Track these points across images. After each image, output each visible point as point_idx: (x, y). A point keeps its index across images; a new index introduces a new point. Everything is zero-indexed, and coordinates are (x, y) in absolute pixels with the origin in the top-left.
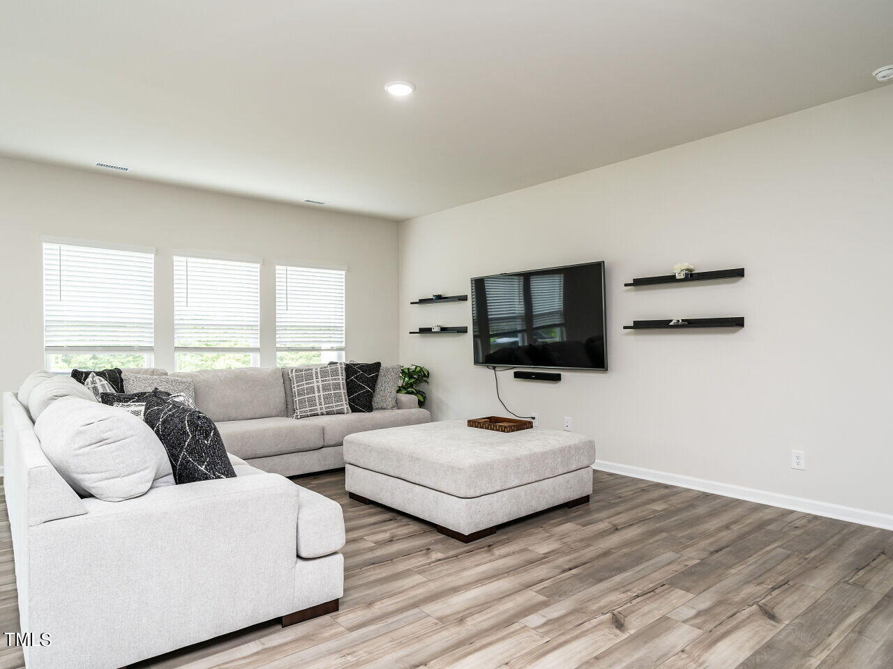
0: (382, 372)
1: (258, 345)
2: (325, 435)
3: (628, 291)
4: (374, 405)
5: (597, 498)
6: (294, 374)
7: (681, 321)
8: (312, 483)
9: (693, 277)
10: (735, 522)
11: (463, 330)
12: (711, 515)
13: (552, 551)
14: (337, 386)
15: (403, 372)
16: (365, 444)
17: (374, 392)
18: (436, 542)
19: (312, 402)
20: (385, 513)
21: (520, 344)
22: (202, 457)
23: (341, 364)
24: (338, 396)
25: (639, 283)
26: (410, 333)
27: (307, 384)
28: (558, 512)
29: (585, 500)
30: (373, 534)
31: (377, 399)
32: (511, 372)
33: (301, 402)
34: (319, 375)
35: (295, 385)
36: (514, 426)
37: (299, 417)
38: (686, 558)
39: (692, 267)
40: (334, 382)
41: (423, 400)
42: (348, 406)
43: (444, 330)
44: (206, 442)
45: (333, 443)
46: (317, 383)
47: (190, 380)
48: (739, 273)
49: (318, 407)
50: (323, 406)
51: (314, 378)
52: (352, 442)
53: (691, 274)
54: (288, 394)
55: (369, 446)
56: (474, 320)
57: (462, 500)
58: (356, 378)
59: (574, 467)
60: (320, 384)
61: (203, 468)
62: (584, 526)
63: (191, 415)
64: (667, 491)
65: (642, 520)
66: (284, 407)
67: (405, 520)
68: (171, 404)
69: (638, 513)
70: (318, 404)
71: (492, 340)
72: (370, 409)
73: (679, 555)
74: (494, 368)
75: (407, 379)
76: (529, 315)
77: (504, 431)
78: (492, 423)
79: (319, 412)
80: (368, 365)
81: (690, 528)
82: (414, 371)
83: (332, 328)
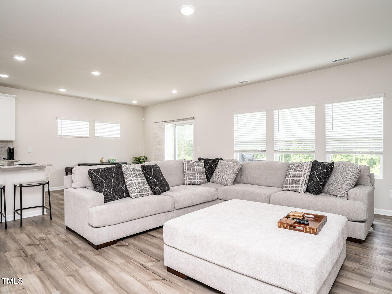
40: (299, 172)
46: (292, 172)
50: (290, 186)
58: (316, 172)
70: (288, 184)
79: (289, 189)
83: (372, 139)
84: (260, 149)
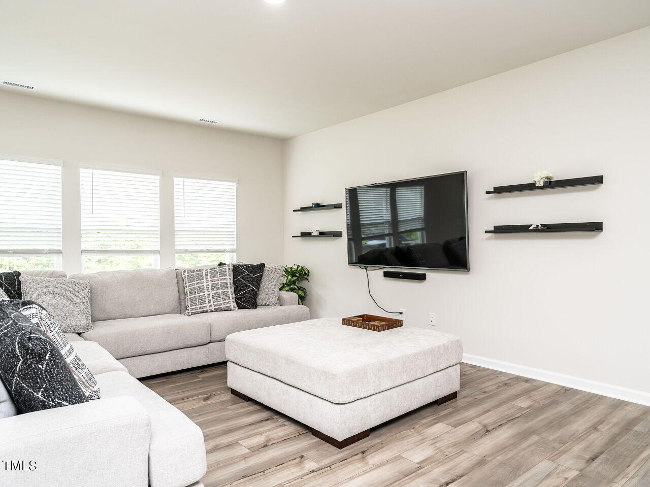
0: (266, 272)
1: (158, 248)
2: (212, 332)
3: (489, 199)
4: (259, 302)
5: (464, 393)
6: (186, 274)
7: (540, 226)
8: (200, 376)
9: (551, 184)
10: (601, 422)
11: (338, 234)
12: (575, 413)
13: (427, 459)
14: (225, 286)
15: (286, 271)
16: (244, 345)
17: (258, 290)
18: (309, 448)
19: (202, 300)
20: (262, 412)
21: (388, 246)
22: (38, 383)
23: (229, 265)
24: (226, 295)
25: (499, 190)
26: (293, 237)
27: (198, 283)
28: (429, 410)
29: (453, 396)
30: (249, 437)
31: (261, 297)
32: (381, 272)
33: (192, 300)
34: (209, 275)
35: (187, 284)
36: (386, 325)
37: (190, 314)
38: (564, 468)
39: (551, 175)
40: (223, 281)
41: (304, 295)
42: (235, 304)
43: (322, 234)
44: (40, 366)
45: (220, 339)
46: (206, 283)
47: (87, 281)
48: (597, 180)
49: (207, 304)
50: (212, 304)
51: (204, 278)
52: (232, 342)
53: (550, 182)
54: (182, 293)
55: (248, 346)
56: (348, 225)
57: (336, 405)
58: (242, 278)
59: (443, 367)
60: (210, 283)
61: (39, 395)
62: (455, 426)
63: (23, 335)
64: (527, 385)
65: (511, 420)
66: (177, 304)
67: (281, 420)
68: (12, 319)
69: (504, 411)
70: (207, 302)
71: (364, 242)
72: (254, 305)
73: (555, 465)
74: (366, 268)
75: (290, 277)
76: (395, 221)
77: (376, 330)
78: (366, 321)
79: (208, 309)
80: (253, 266)
81: (559, 429)
82: (296, 270)
83: (225, 233)
84: (47, 248)
